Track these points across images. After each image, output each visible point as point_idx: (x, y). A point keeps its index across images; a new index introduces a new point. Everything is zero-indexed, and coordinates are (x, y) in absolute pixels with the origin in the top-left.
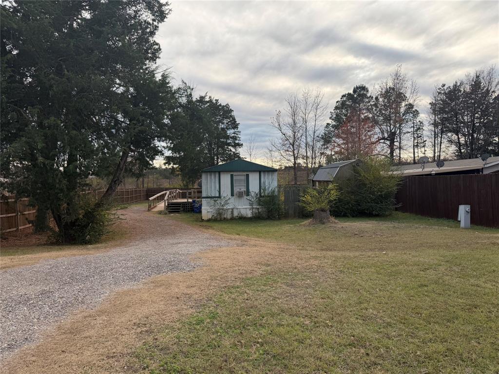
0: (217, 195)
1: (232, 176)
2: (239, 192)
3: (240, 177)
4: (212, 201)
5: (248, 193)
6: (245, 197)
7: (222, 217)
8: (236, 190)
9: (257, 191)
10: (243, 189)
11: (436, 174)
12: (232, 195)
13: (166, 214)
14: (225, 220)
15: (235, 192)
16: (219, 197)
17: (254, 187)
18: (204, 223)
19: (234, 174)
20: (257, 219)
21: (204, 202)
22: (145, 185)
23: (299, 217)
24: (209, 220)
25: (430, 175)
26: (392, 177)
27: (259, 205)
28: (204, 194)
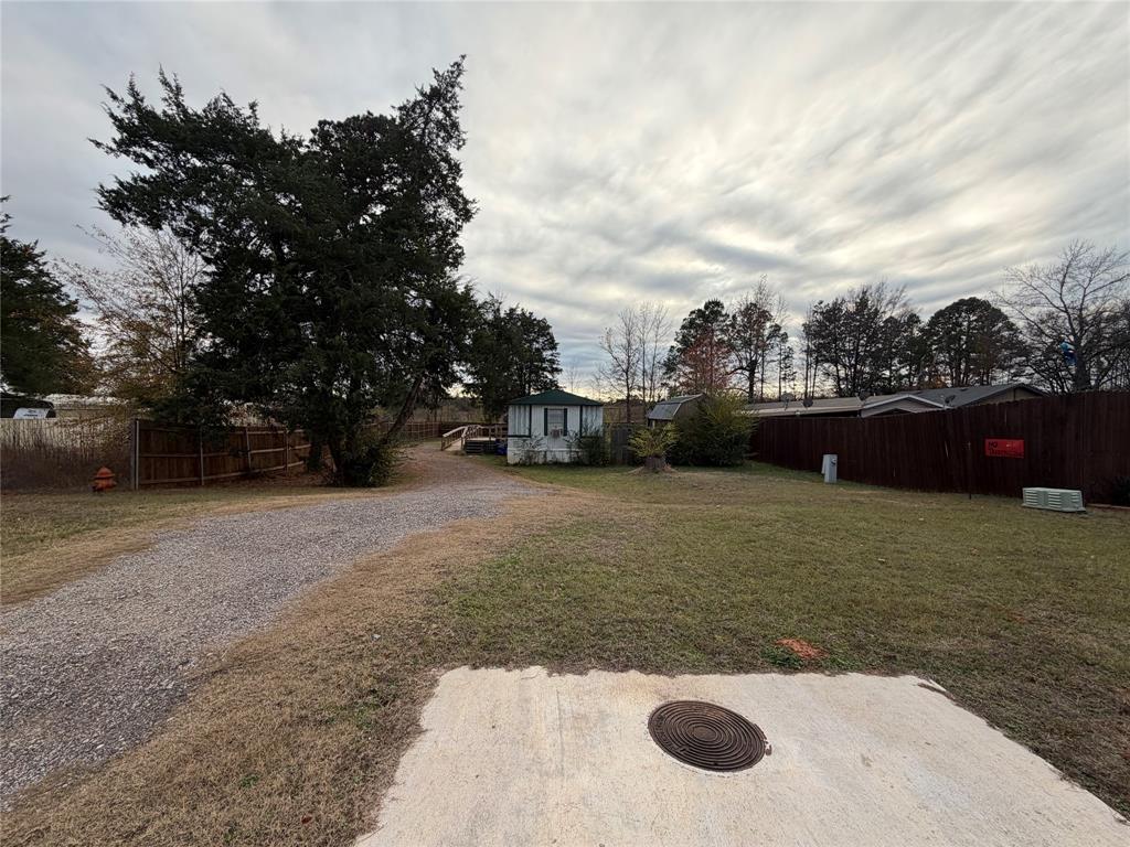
0: (527, 434)
1: (546, 410)
2: (555, 431)
3: (556, 412)
4: (520, 441)
5: (565, 432)
6: (562, 437)
7: (533, 461)
8: (551, 428)
9: (577, 430)
10: (560, 427)
11: (801, 416)
12: (546, 434)
13: (463, 455)
14: (536, 465)
15: (549, 430)
16: (530, 436)
17: (573, 426)
18: (509, 468)
19: (549, 407)
20: (576, 464)
21: (510, 441)
22: (438, 418)
23: (629, 464)
24: (515, 465)
25: (794, 416)
26: (745, 418)
27: (579, 447)
28: (510, 433)
